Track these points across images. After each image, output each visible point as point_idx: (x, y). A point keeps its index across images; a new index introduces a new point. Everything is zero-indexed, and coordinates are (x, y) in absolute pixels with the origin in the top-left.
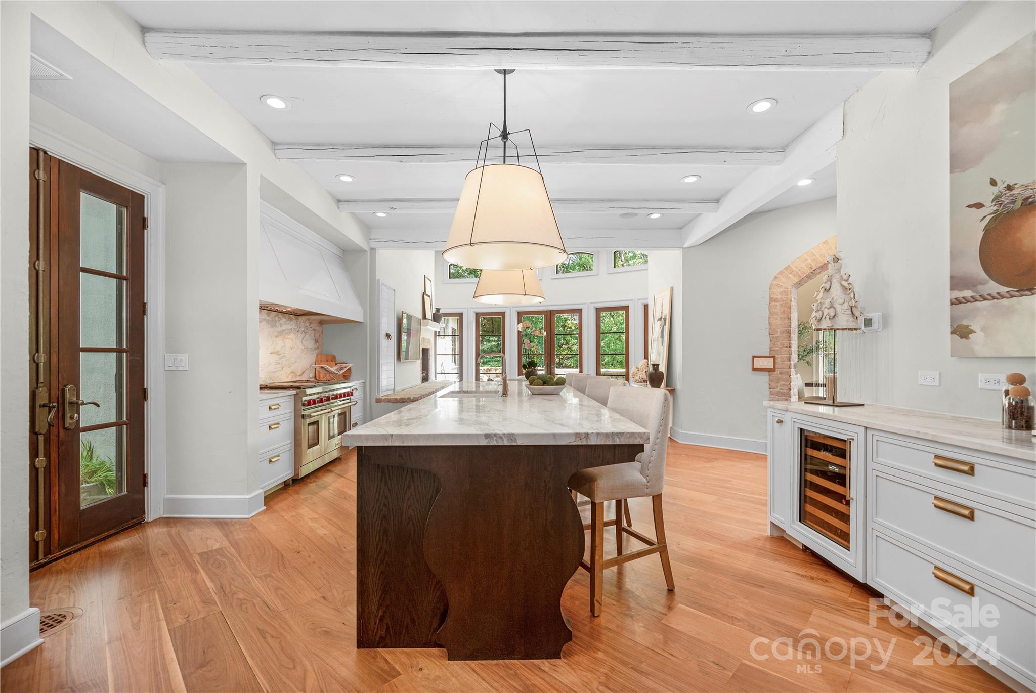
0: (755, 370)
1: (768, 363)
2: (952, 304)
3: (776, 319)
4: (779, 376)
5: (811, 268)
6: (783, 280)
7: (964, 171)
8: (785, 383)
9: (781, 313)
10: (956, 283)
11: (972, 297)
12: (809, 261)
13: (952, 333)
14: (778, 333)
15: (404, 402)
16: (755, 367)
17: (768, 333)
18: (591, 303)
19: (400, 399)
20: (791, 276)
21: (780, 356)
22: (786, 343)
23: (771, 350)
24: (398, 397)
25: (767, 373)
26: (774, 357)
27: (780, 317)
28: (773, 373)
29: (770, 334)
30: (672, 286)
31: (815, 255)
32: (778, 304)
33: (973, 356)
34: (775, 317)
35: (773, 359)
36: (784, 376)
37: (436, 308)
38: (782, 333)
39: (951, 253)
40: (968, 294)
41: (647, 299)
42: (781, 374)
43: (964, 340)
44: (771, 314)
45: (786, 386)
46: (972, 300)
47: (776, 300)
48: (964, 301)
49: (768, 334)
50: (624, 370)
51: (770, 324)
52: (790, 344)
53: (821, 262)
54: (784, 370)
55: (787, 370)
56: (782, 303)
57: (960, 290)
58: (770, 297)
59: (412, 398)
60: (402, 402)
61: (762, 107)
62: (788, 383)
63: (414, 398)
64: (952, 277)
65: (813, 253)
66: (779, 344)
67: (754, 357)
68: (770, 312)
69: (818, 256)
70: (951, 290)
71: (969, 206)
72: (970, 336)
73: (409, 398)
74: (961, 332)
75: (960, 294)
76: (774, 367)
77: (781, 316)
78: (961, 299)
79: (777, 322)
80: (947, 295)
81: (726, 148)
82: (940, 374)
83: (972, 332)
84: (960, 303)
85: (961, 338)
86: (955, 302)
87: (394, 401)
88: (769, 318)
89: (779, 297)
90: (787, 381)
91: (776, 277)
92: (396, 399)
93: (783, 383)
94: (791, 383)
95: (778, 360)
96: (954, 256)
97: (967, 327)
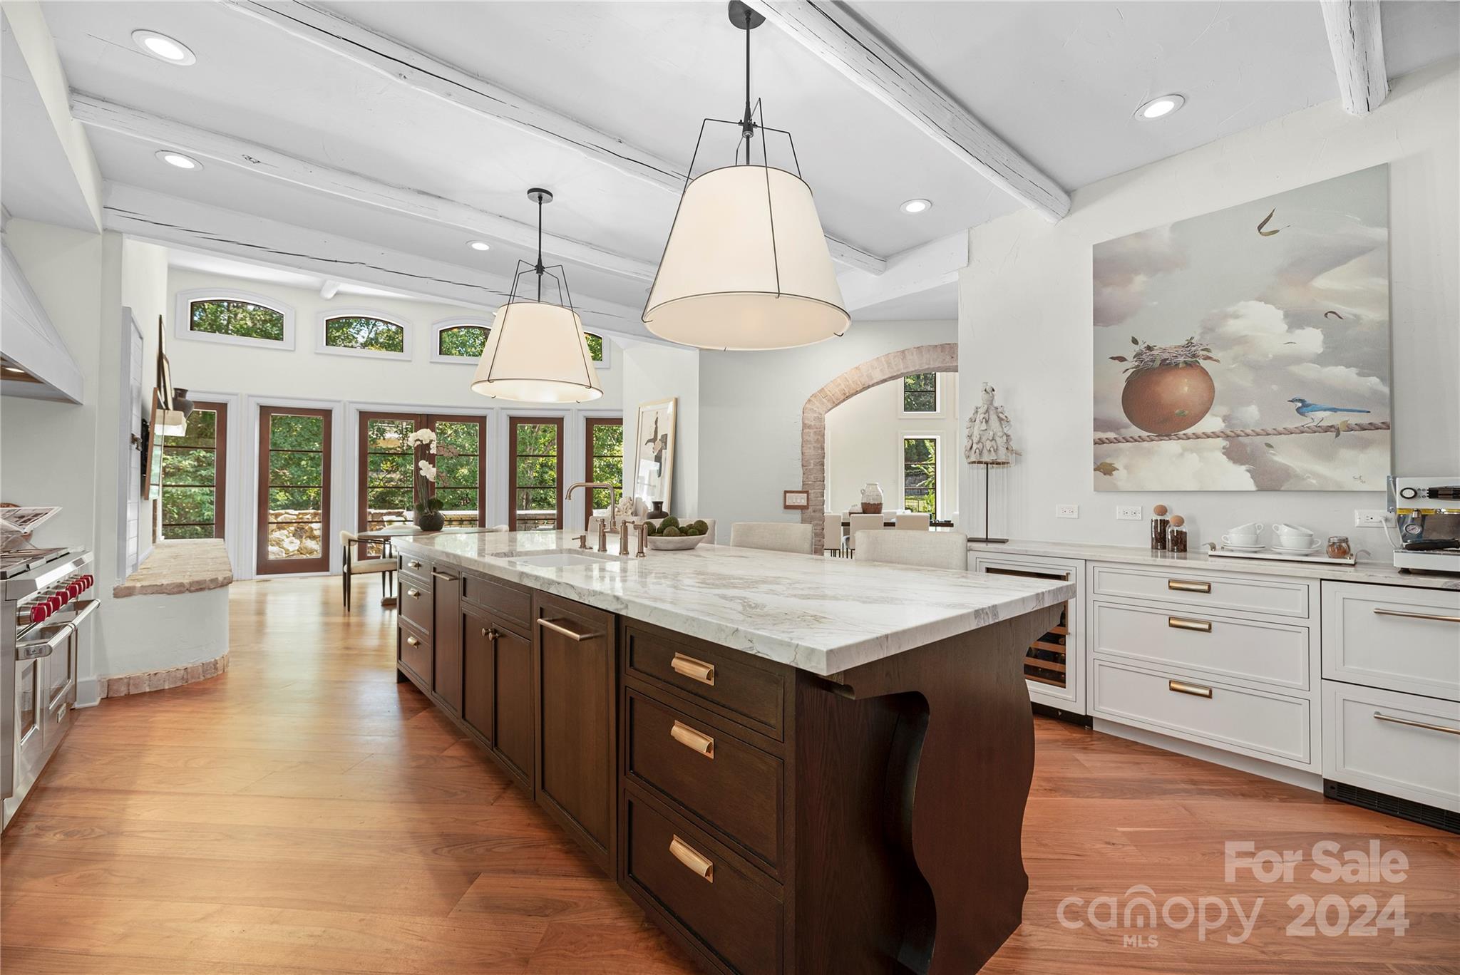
0: (787, 507)
1: (801, 500)
2: (1095, 443)
3: (810, 448)
4: (812, 514)
5: (845, 394)
6: (817, 404)
7: (1107, 326)
8: (818, 522)
9: (815, 442)
10: (1099, 424)
11: (1115, 438)
12: (843, 387)
13: (1095, 470)
14: (812, 465)
15: (201, 589)
16: (787, 504)
17: (801, 464)
18: (502, 409)
19: (191, 584)
20: (824, 400)
21: (813, 491)
22: (820, 476)
23: (803, 485)
24: (186, 581)
25: (799, 511)
26: (807, 492)
27: (814, 447)
28: (806, 511)
29: (803, 466)
30: (677, 397)
31: (848, 381)
32: (812, 431)
33: (1116, 490)
34: (809, 446)
35: (806, 495)
36: (818, 515)
37: (176, 389)
38: (815, 465)
39: (1094, 397)
40: (1111, 435)
41: (622, 410)
42: (814, 511)
43: (1107, 477)
44: (804, 442)
45: (820, 525)
46: (1115, 441)
47: (810, 427)
48: (1107, 441)
49: (801, 466)
50: (555, 512)
51: (802, 453)
52: (824, 477)
53: (853, 389)
54: (817, 507)
55: (820, 507)
56: (815, 430)
57: (1104, 431)
58: (803, 423)
59: (220, 579)
60: (197, 590)
61: (916, 207)
62: (821, 523)
63: (225, 578)
64: (1095, 419)
65: (846, 378)
66: (812, 477)
67: (786, 492)
68: (803, 439)
69: (851, 382)
70: (1094, 431)
71: (1112, 358)
72: (1113, 473)
73: (214, 580)
74: (1104, 469)
75: (1103, 435)
76: (808, 504)
77: (815, 445)
78: (1104, 439)
79: (810, 452)
80: (1090, 435)
81: (843, 240)
82: (1078, 507)
83: (1115, 469)
84: (1104, 443)
85: (1105, 474)
86: (1099, 442)
87: (175, 590)
88: (802, 447)
89: (813, 424)
90: (820, 520)
91: (809, 400)
92: (181, 585)
93: (816, 522)
94: (824, 522)
95: (812, 496)
96: (1097, 400)
97: (1111, 465)
